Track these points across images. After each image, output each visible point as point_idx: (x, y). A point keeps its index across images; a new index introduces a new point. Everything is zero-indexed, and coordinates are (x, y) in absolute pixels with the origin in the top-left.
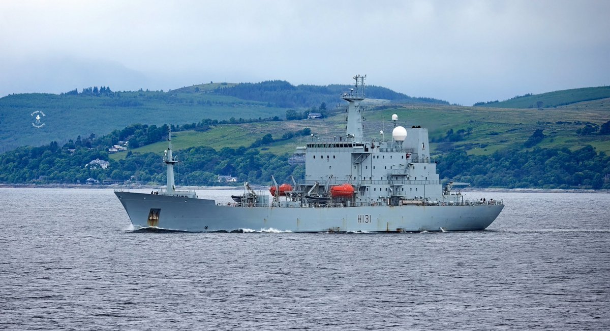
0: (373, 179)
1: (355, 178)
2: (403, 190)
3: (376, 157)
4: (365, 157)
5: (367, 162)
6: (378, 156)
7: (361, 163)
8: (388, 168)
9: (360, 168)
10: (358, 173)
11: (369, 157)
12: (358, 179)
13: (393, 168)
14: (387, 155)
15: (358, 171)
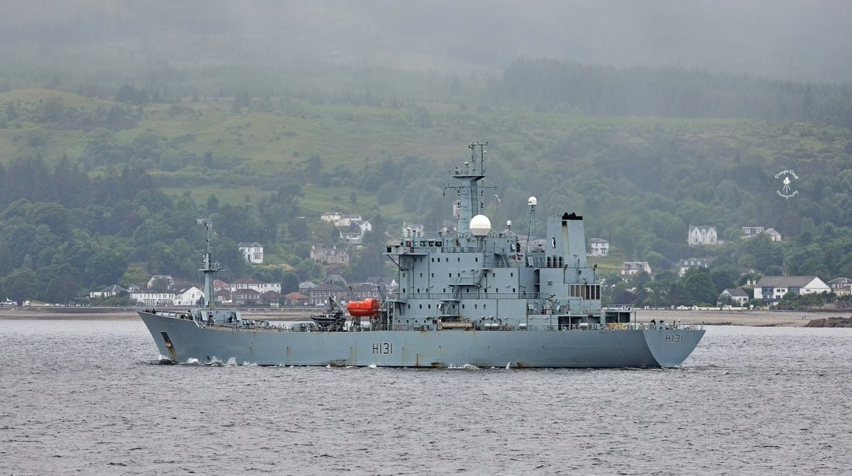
0: (431, 291)
1: (404, 290)
2: (463, 307)
3: (436, 260)
4: (418, 260)
5: (421, 268)
6: (439, 259)
7: (413, 268)
8: (455, 276)
9: (412, 275)
10: (409, 285)
11: (425, 260)
12: (409, 291)
13: (462, 276)
14: (453, 257)
15: (409, 280)
